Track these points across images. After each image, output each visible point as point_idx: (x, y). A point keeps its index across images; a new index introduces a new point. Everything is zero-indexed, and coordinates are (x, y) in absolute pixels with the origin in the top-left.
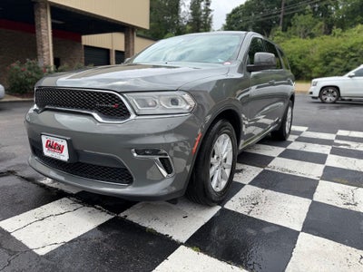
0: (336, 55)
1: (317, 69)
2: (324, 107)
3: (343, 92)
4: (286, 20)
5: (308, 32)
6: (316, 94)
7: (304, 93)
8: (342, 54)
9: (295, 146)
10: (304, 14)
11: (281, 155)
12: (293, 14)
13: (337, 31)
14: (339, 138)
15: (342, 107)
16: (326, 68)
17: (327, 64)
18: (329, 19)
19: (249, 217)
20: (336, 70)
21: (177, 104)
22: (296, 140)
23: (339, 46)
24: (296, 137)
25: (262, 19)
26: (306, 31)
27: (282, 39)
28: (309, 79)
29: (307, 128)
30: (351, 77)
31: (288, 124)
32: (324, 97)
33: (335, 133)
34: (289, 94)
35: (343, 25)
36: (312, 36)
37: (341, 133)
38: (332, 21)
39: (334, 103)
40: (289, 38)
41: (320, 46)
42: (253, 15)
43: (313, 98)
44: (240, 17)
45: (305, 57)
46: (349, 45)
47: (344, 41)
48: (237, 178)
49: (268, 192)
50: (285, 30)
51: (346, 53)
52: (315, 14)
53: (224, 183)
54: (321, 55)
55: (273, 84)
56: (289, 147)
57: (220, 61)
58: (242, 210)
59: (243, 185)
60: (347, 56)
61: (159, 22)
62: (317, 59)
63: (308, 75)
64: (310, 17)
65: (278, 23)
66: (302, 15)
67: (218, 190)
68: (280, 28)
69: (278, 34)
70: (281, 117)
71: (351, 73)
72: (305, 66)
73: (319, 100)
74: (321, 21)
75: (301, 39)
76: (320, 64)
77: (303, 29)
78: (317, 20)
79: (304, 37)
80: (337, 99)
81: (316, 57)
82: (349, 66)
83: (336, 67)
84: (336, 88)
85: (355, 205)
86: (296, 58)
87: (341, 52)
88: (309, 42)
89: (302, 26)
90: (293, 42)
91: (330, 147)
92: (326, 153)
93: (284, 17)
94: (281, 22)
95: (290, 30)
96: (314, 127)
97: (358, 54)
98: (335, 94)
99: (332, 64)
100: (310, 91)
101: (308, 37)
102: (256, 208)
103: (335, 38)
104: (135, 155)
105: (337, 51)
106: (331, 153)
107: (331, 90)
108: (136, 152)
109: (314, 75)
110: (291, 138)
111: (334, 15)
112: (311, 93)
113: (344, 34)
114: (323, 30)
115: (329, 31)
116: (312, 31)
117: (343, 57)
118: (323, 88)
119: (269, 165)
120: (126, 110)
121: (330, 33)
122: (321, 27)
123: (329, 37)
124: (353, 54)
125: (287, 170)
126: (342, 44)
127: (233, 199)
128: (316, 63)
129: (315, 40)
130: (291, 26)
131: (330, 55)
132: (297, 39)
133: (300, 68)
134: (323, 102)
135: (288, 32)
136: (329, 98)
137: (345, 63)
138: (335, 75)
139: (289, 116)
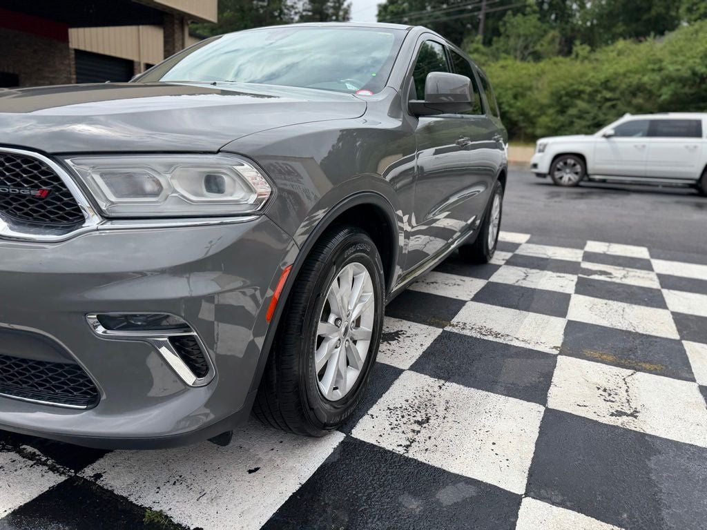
0: (578, 94)
1: (544, 120)
2: (558, 195)
3: (592, 166)
4: (490, 22)
5: (531, 50)
6: (544, 167)
7: (521, 165)
8: (590, 94)
9: (506, 275)
10: (524, 15)
11: (479, 297)
12: (504, 13)
13: (581, 49)
14: (589, 257)
15: (590, 194)
16: (561, 118)
17: (562, 111)
18: (568, 27)
19: (408, 460)
20: (579, 123)
21: (220, 191)
22: (509, 263)
23: (585, 79)
24: (508, 255)
25: (444, 19)
26: (526, 47)
27: (483, 59)
28: (531, 139)
29: (527, 237)
30: (607, 137)
31: (492, 230)
32: (557, 174)
33: (581, 247)
34: (498, 168)
35: (592, 39)
36: (537, 57)
37: (594, 246)
38: (573, 30)
39: (576, 185)
40: (496, 58)
41: (550, 77)
42: (429, 8)
43: (539, 175)
44: (404, 11)
45: (523, 96)
46: (602, 77)
47: (594, 68)
48: (385, 357)
49: (453, 388)
50: (488, 42)
51: (597, 91)
52: (543, 17)
53: (352, 376)
54: (552, 94)
55: (464, 147)
56: (495, 278)
57: (350, 87)
58: (391, 442)
59: (399, 372)
60: (599, 97)
61: (242, 10)
62: (545, 101)
63: (529, 130)
64: (533, 19)
65: (476, 27)
66: (520, 15)
67: (339, 395)
68: (479, 37)
69: (476, 50)
70: (480, 215)
71: (608, 130)
72: (524, 114)
73: (549, 180)
74: (553, 28)
75: (518, 63)
76: (551, 111)
77: (521, 43)
78: (545, 26)
79: (523, 59)
80: (581, 180)
81: (543, 97)
82: (601, 117)
83: (580, 117)
84: (580, 158)
85: (634, 414)
86: (507, 98)
87: (589, 89)
88: (531, 68)
89: (519, 36)
90: (503, 67)
91: (575, 278)
92: (567, 291)
93: (487, 16)
94: (481, 26)
95: (499, 43)
96: (541, 234)
97: (617, 95)
98: (578, 168)
99: (573, 111)
100: (533, 161)
101: (530, 58)
102: (424, 433)
103: (578, 63)
104: (100, 330)
105: (582, 87)
106: (577, 292)
107: (571, 161)
108: (103, 320)
109: (538, 132)
110: (498, 258)
111: (577, 20)
112: (535, 166)
113: (593, 56)
114: (557, 47)
115: (566, 49)
116: (538, 48)
117: (591, 98)
118: (558, 157)
119: (454, 321)
120: (73, 203)
121: (569, 53)
122: (553, 40)
123: (568, 59)
124: (609, 95)
125: (490, 332)
126: (591, 74)
127: (374, 410)
128: (542, 109)
129: (542, 64)
130: (499, 34)
131: (567, 94)
132: (510, 62)
133: (514, 117)
134: (556, 184)
135: (494, 46)
136: (567, 177)
137: (594, 111)
138: (578, 133)
139: (495, 214)
